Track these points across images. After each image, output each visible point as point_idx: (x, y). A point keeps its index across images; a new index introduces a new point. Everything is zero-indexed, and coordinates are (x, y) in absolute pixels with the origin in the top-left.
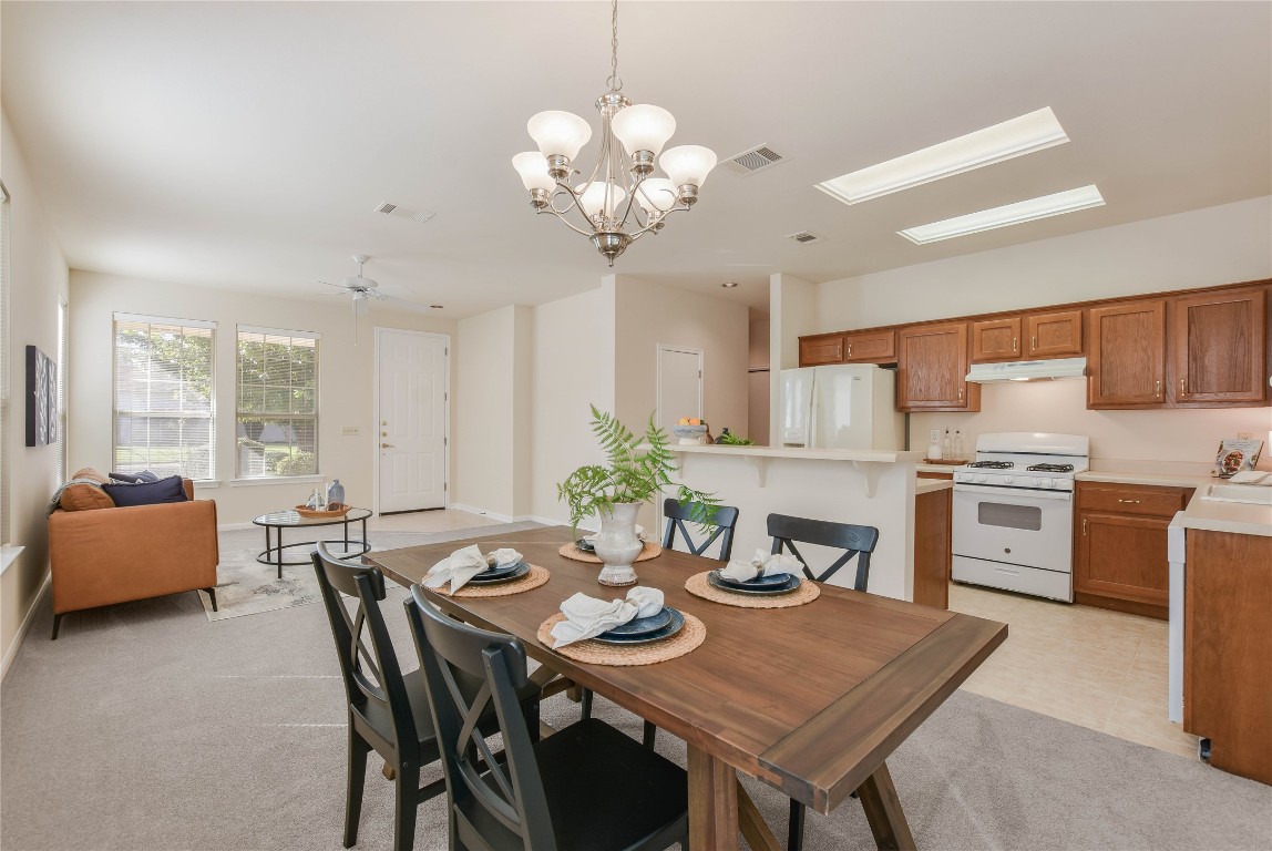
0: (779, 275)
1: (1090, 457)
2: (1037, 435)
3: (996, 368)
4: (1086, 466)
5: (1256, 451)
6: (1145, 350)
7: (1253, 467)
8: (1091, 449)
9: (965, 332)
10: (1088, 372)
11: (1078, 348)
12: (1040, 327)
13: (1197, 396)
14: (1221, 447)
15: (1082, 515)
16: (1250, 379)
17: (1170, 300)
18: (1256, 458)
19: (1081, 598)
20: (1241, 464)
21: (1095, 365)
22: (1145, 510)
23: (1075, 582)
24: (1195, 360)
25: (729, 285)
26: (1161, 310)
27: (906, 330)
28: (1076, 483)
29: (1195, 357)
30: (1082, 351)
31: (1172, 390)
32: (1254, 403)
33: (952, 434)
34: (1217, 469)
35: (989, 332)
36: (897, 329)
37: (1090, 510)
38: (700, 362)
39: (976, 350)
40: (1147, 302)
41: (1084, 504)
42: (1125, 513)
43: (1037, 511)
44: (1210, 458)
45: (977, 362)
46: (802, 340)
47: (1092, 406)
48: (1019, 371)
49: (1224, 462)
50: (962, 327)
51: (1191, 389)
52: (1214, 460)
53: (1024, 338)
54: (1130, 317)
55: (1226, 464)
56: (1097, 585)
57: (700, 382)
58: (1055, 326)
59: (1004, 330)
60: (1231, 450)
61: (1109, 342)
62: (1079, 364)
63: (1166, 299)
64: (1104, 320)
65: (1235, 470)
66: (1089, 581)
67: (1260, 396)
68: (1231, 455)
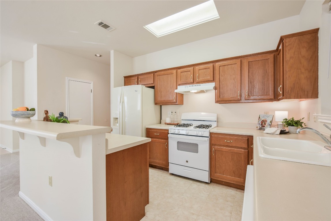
0: (113, 51)
1: (217, 121)
2: (202, 113)
3: (186, 87)
4: (216, 125)
5: (271, 120)
6: (234, 79)
7: (271, 126)
8: (218, 118)
9: (175, 73)
10: (215, 88)
11: (212, 79)
12: (200, 71)
13: (252, 98)
14: (259, 118)
15: (213, 147)
16: (269, 91)
17: (242, 59)
18: (271, 122)
19: (213, 181)
20: (267, 124)
21: (218, 86)
22: (234, 145)
23: (211, 174)
24: (251, 83)
25: (98, 55)
26: (239, 63)
27: (157, 73)
28: (211, 134)
29: (251, 82)
30: (213, 80)
31: (243, 96)
32: (271, 100)
33: (174, 113)
34: (258, 126)
35: (183, 73)
36: (154, 73)
37: (215, 145)
38: (91, 86)
39: (179, 80)
40: (234, 60)
41: (213, 142)
42: (227, 146)
43: (197, 145)
44: (256, 122)
45: (179, 85)
46: (125, 77)
47: (217, 102)
48: (193, 89)
49: (260, 123)
50: (175, 71)
51: (250, 94)
52: (257, 122)
53: (194, 76)
54: (229, 66)
55: (262, 124)
56: (218, 176)
57: (92, 95)
58: (204, 70)
59: (188, 72)
60: (263, 119)
61: (222, 76)
62: (212, 85)
63: (241, 59)
64: (220, 67)
65: (264, 126)
66: (216, 174)
67: (272, 97)
68: (263, 121)
